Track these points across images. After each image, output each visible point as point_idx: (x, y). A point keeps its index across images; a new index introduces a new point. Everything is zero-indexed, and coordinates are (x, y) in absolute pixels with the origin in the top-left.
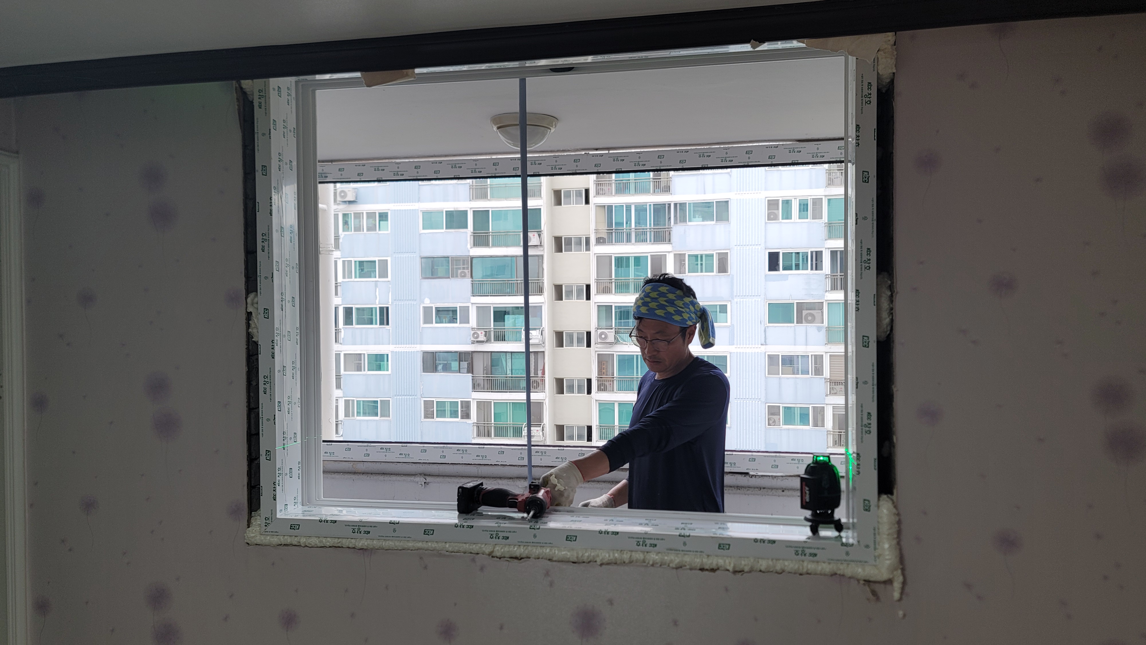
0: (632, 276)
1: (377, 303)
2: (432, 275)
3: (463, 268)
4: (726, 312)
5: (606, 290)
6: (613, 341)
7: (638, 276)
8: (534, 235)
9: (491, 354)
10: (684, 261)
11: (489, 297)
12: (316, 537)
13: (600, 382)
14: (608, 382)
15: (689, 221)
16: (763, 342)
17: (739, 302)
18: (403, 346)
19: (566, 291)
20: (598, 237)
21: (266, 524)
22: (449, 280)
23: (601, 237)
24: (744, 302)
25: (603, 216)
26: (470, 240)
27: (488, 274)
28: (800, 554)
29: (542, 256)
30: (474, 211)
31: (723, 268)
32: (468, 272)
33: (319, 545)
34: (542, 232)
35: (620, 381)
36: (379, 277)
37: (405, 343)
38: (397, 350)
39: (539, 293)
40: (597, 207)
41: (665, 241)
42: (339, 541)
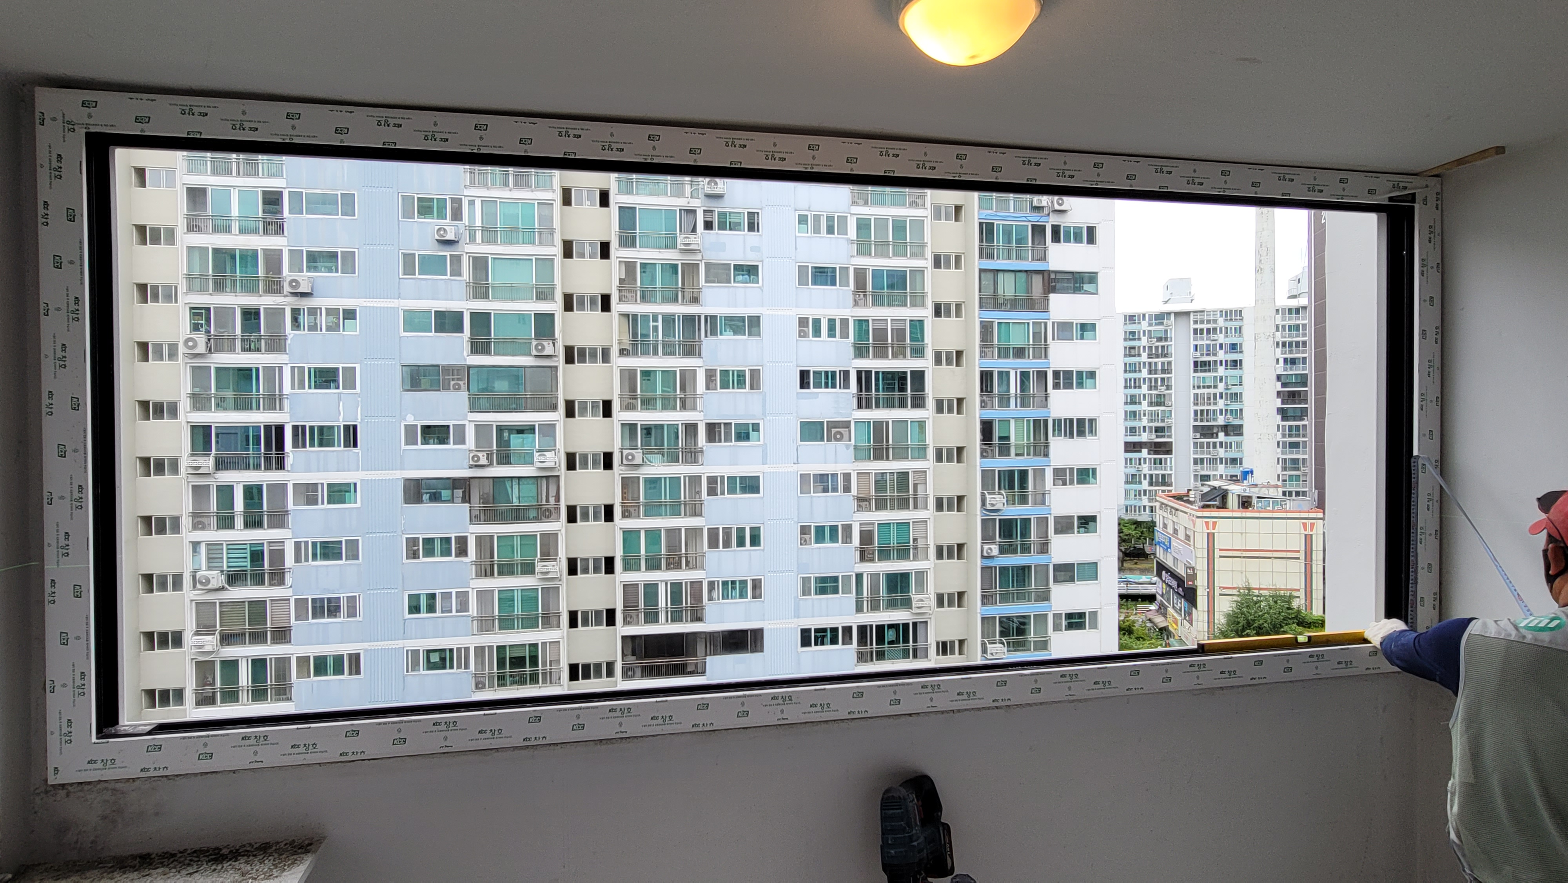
0: (659, 391)
1: (341, 420)
3: (457, 379)
4: (758, 431)
5: (630, 407)
6: (641, 463)
7: (666, 391)
8: (549, 344)
9: (493, 480)
10: (716, 376)
11: (492, 414)
13: (623, 508)
14: (634, 507)
15: (720, 335)
16: (796, 461)
17: (771, 421)
18: (377, 472)
19: (579, 408)
20: (619, 348)
22: (437, 392)
23: (624, 349)
24: (777, 421)
25: (627, 326)
26: (467, 347)
29: (556, 367)
30: (471, 313)
31: (755, 385)
32: (463, 384)
34: (555, 340)
35: (646, 506)
36: (343, 389)
37: (380, 469)
38: (367, 477)
39: (550, 409)
40: (621, 317)
41: (696, 355)
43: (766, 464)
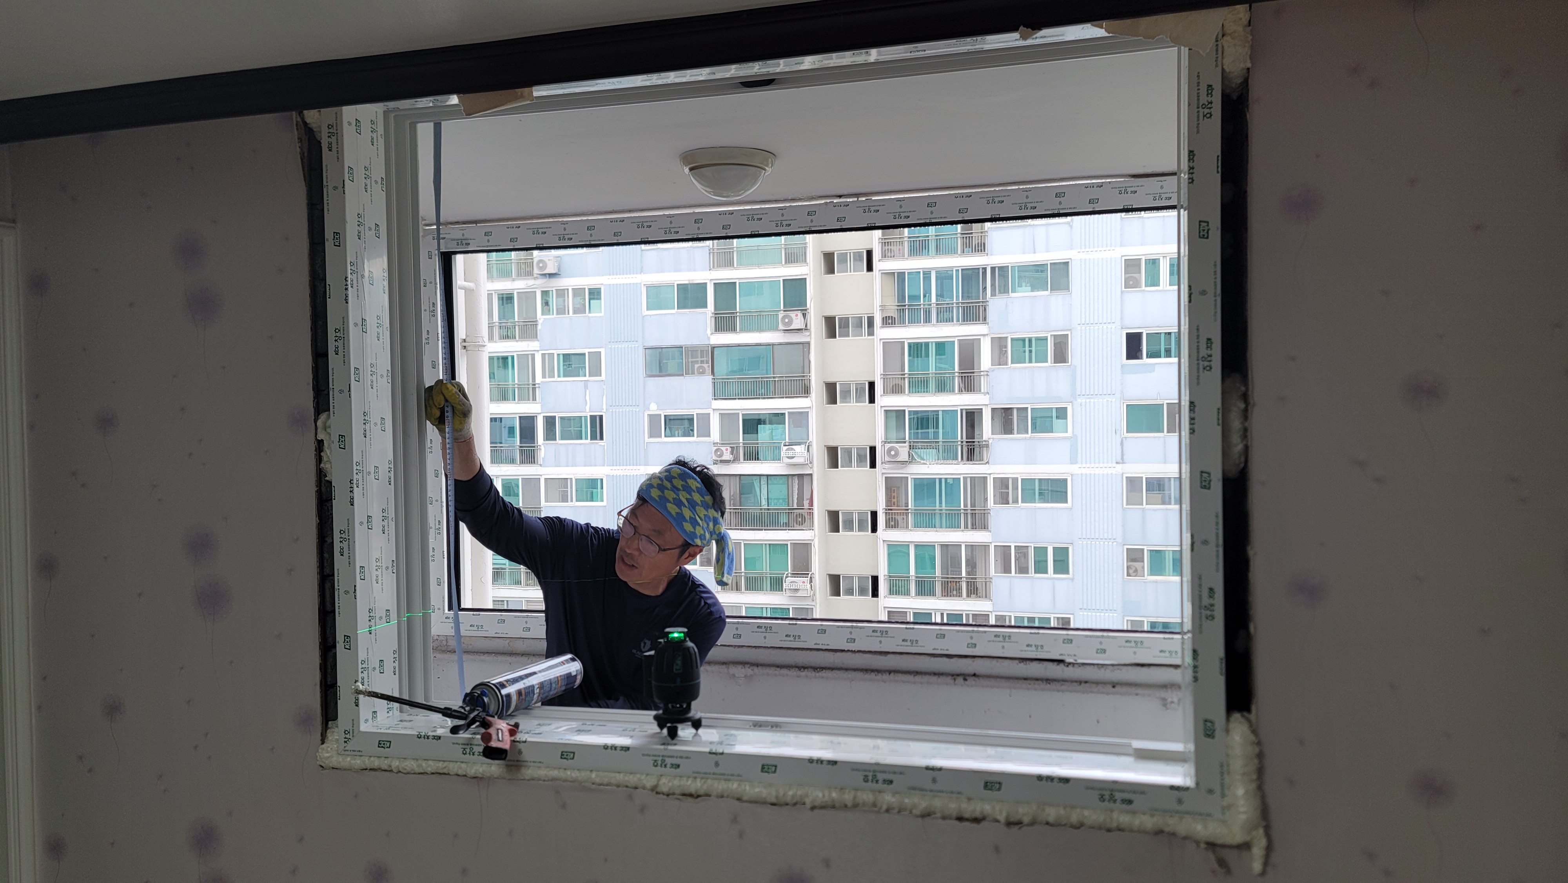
0: (932, 369)
1: (588, 410)
2: (660, 370)
3: (701, 361)
4: (1065, 418)
5: (897, 390)
6: (907, 459)
7: (941, 369)
8: (797, 315)
9: (740, 478)
10: (1006, 347)
11: (737, 400)
12: (413, 759)
13: (889, 515)
14: (901, 515)
15: (1012, 292)
16: (1119, 459)
17: (1084, 404)
18: (621, 467)
19: (841, 391)
20: (884, 316)
21: (346, 740)
22: (683, 377)
23: (889, 317)
24: (1092, 404)
25: (892, 288)
26: (710, 323)
27: (735, 369)
28: (1107, 800)
29: (809, 343)
30: (715, 284)
31: (1061, 356)
32: (707, 367)
33: (417, 770)
34: (808, 311)
35: (917, 514)
36: (590, 376)
37: (625, 464)
38: (615, 473)
39: (805, 394)
40: (883, 275)
41: (979, 320)
42: (444, 766)
43: (1076, 463)
